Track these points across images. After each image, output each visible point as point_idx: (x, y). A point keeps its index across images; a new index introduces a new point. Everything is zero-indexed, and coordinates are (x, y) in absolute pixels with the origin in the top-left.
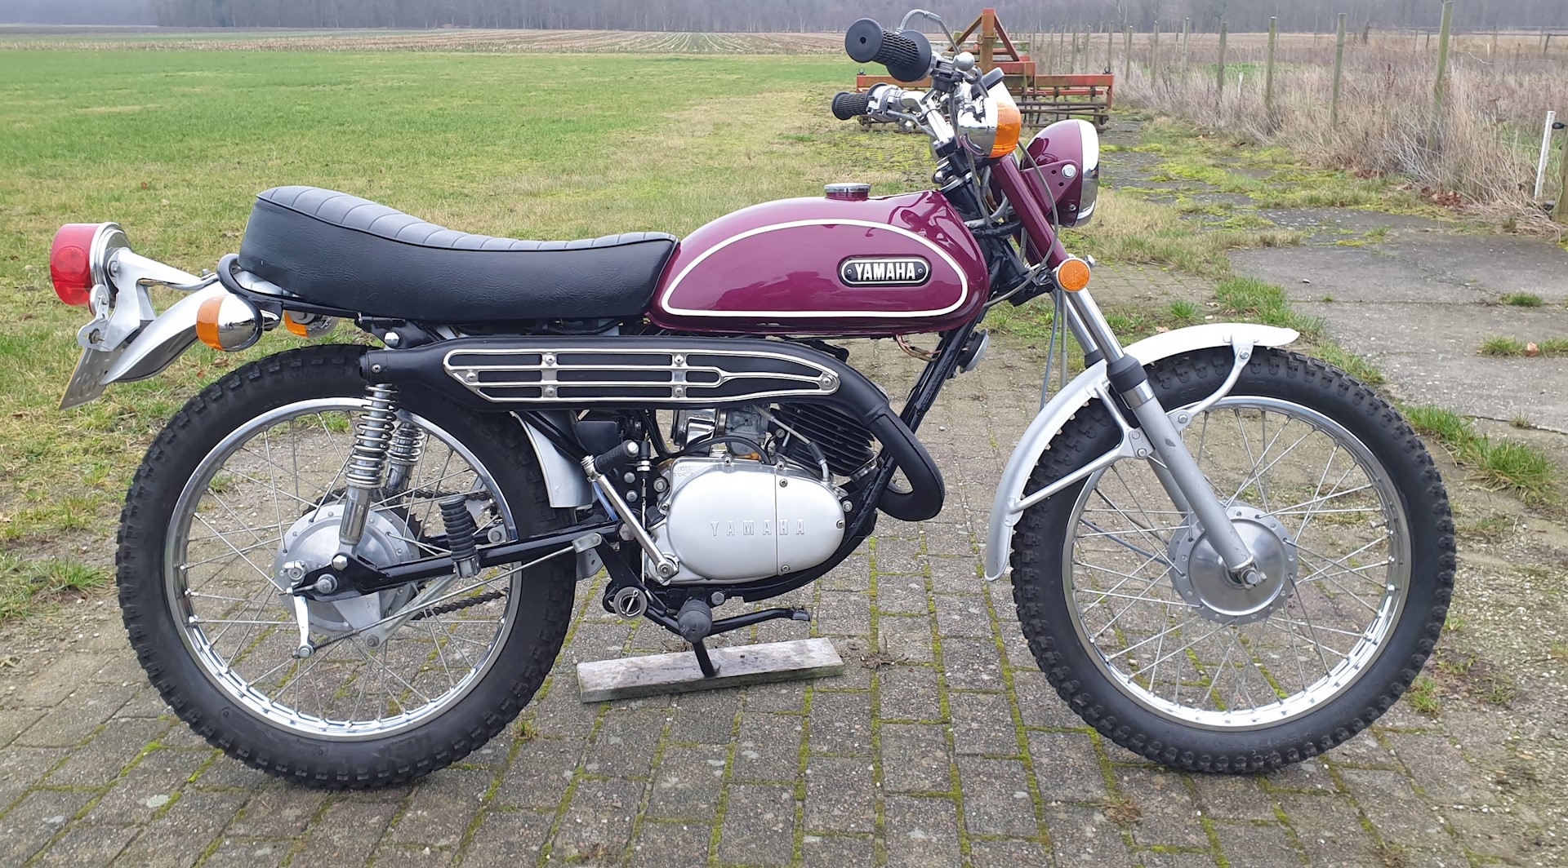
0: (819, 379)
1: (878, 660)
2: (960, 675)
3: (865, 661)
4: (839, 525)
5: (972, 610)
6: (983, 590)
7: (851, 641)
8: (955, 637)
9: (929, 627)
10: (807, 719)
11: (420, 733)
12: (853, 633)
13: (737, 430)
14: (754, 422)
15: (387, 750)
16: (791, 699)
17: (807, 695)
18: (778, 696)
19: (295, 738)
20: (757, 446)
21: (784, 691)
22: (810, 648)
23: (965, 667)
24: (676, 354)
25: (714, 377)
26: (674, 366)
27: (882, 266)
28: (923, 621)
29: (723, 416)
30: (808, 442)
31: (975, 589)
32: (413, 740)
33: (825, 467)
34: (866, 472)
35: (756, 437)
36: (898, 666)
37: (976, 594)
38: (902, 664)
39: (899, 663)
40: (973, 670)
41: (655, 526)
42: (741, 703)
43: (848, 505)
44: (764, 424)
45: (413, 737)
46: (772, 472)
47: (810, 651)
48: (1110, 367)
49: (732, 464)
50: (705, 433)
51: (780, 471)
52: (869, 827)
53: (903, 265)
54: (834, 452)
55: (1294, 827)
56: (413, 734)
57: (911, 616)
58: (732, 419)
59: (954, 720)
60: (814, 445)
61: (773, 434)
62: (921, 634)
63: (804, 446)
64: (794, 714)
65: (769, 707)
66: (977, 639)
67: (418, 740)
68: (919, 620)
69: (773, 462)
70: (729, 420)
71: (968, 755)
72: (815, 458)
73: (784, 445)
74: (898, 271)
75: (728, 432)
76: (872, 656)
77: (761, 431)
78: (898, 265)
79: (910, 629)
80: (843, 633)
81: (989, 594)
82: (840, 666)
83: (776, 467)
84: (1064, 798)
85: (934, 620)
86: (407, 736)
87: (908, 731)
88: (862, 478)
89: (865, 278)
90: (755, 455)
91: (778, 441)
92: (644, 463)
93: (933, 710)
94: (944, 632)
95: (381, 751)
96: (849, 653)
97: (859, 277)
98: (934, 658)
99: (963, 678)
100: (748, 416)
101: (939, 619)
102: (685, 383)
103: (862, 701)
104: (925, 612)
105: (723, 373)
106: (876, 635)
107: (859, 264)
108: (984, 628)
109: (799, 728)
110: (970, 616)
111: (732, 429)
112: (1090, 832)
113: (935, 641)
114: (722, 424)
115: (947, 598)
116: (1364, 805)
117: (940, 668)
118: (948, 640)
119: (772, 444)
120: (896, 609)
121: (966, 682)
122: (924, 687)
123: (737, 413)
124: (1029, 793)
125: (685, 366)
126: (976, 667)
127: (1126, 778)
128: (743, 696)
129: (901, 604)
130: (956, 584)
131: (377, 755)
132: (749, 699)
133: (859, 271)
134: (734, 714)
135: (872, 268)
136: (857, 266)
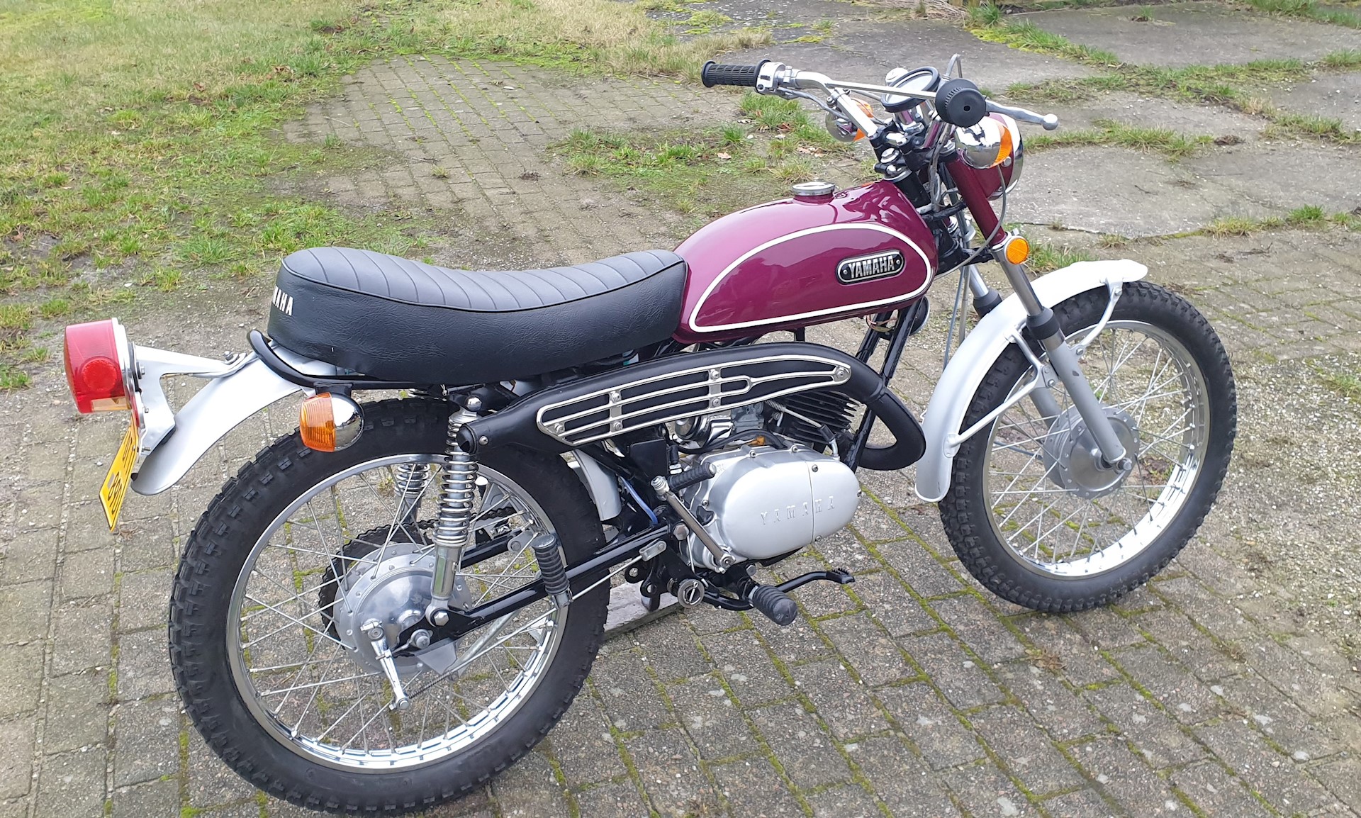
0: (833, 372)
2: (839, 560)
10: (755, 631)
11: (493, 741)
13: (741, 420)
15: (466, 764)
18: (713, 614)
19: (377, 778)
25: (744, 384)
26: (710, 381)
27: (869, 262)
30: (819, 426)
32: (488, 750)
40: (844, 552)
42: (690, 627)
45: (486, 747)
50: (723, 429)
52: (885, 726)
53: (885, 259)
55: (1160, 643)
56: (486, 744)
59: (867, 604)
64: (740, 628)
67: (493, 748)
71: (904, 636)
72: (826, 437)
74: (881, 265)
77: (759, 417)
78: (881, 259)
84: (999, 660)
86: (481, 747)
87: (843, 624)
89: (857, 276)
93: (846, 599)
95: (460, 767)
97: (853, 275)
102: (720, 394)
105: (753, 380)
107: (852, 263)
112: (1038, 684)
116: (1189, 611)
124: (973, 661)
125: (719, 379)
127: (1027, 630)
128: (684, 620)
131: (458, 771)
133: (851, 269)
135: (862, 266)
136: (850, 265)
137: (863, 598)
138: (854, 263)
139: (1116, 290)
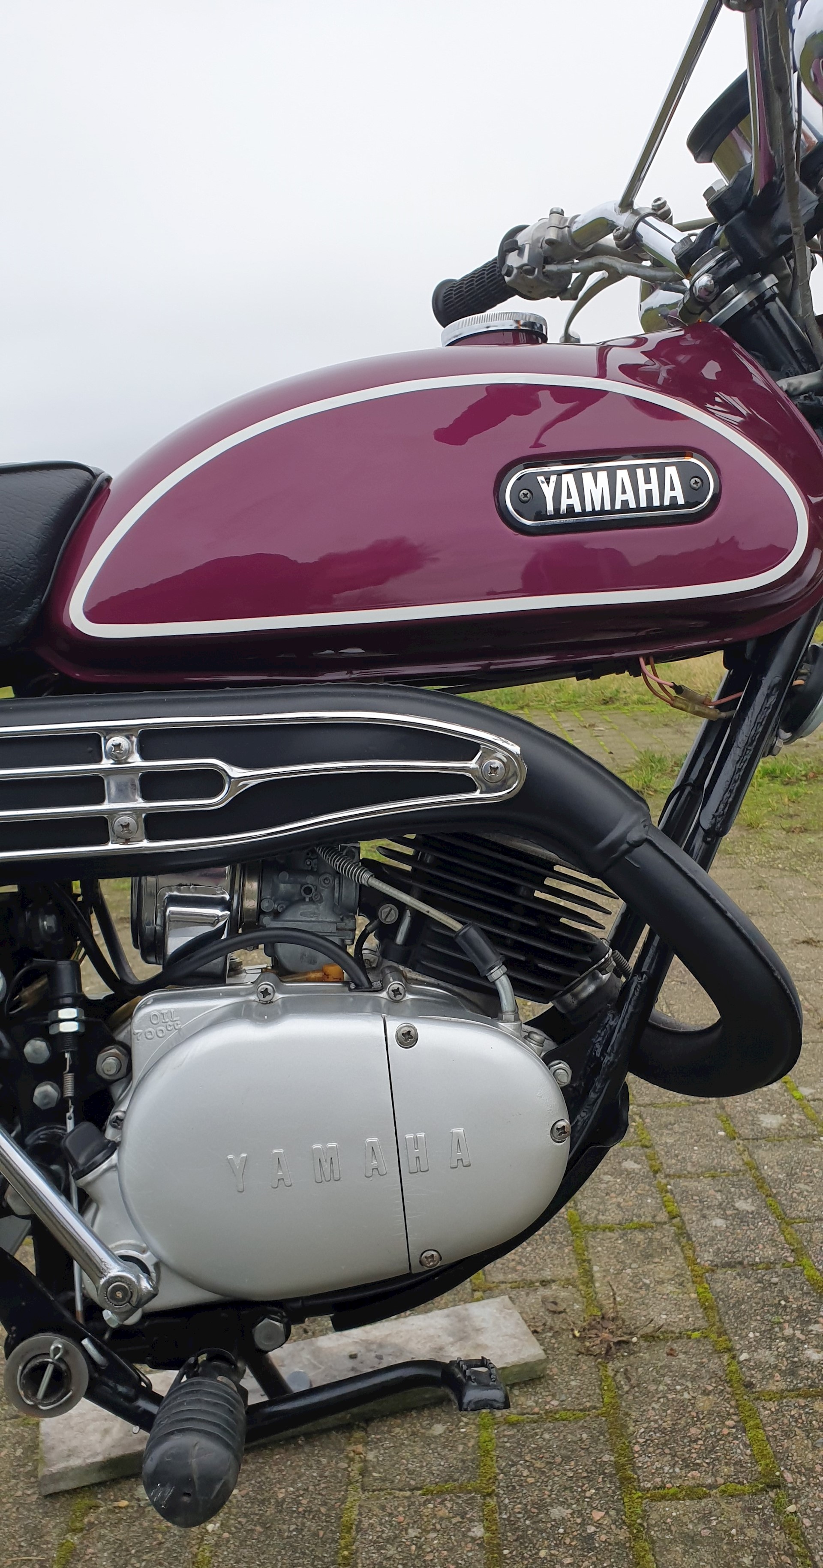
0: (472, 764)
1: (605, 1335)
2: (765, 1355)
3: (582, 1339)
4: (557, 1133)
5: (742, 1205)
6: (746, 1164)
7: (547, 1292)
8: (730, 1265)
9: (677, 1249)
10: (492, 1502)
12: (547, 1274)
13: (288, 916)
14: (325, 893)
16: (453, 1448)
17: (485, 1435)
18: (428, 1441)
20: (336, 952)
21: (438, 1429)
22: (478, 1324)
23: (769, 1336)
24: (110, 731)
25: (212, 783)
26: (106, 763)
27: (603, 476)
28: (665, 1234)
29: (252, 886)
30: (457, 926)
31: (732, 1161)
33: (504, 986)
34: (591, 988)
35: (332, 928)
36: (645, 1344)
37: (736, 1172)
38: (651, 1338)
39: (646, 1337)
40: (784, 1339)
41: (90, 1177)
42: (357, 1466)
43: (563, 1068)
44: (351, 895)
46: (377, 1009)
47: (478, 1330)
49: (279, 996)
50: (208, 929)
51: (395, 1005)
53: (653, 471)
54: (518, 947)
57: (642, 1228)
58: (275, 889)
59: (788, 1476)
60: (473, 933)
61: (372, 915)
62: (668, 1266)
63: (448, 939)
64: (462, 1489)
65: (411, 1472)
66: (769, 1266)
68: (658, 1235)
69: (377, 984)
70: (266, 894)
72: (478, 963)
73: (400, 939)
74: (643, 487)
75: (266, 920)
76: (592, 1327)
77: (346, 912)
78: (640, 472)
79: (647, 1257)
80: (530, 1276)
81: (757, 1169)
82: (541, 1362)
83: (384, 995)
85: (682, 1233)
87: (705, 1518)
88: (583, 1003)
89: (563, 508)
90: (334, 970)
91: (386, 933)
92: (63, 1013)
93: (741, 1453)
94: (707, 1257)
96: (549, 1322)
97: (550, 507)
98: (706, 1316)
99: (772, 1361)
100: (310, 880)
101: (691, 1228)
102: (140, 803)
103: (595, 1440)
104: (662, 1217)
105: (235, 772)
106: (588, 1275)
107: (547, 477)
108: (772, 1241)
109: (478, 1531)
110: (741, 1218)
111: (276, 915)
113: (697, 1279)
114: (251, 904)
115: (692, 1184)
117: (722, 1342)
118: (719, 1274)
119: (372, 942)
120: (612, 1216)
121: (783, 1373)
122: (706, 1393)
123: (284, 875)
125: (136, 760)
126: (788, 1332)
128: (360, 1448)
129: (619, 1205)
130: (697, 1154)
132: (371, 1456)
133: (548, 491)
134: (343, 1501)
137: (780, 1457)
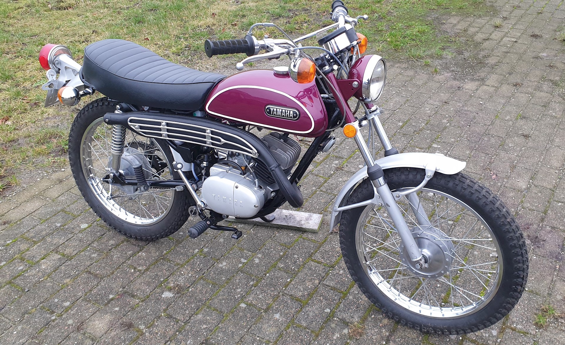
0: (252, 151)
4: (255, 207)
10: (288, 250)
16: (291, 239)
18: (288, 236)
19: (117, 219)
24: (208, 130)
25: (220, 141)
26: (207, 134)
27: (280, 110)
33: (257, 182)
41: (200, 189)
42: (274, 235)
48: (368, 169)
49: (229, 172)
52: (264, 307)
60: (253, 174)
64: (286, 246)
65: (281, 240)
71: (326, 286)
74: (286, 114)
78: (286, 111)
82: (316, 230)
84: (341, 318)
87: (316, 267)
89: (274, 114)
92: (204, 163)
97: (272, 113)
102: (210, 140)
103: (313, 247)
107: (272, 108)
109: (282, 254)
112: (336, 336)
124: (331, 311)
125: (210, 135)
127: (373, 316)
128: (277, 232)
133: (272, 111)
134: (267, 240)
135: (277, 111)
136: (271, 108)
138: (273, 108)
139: (430, 174)
